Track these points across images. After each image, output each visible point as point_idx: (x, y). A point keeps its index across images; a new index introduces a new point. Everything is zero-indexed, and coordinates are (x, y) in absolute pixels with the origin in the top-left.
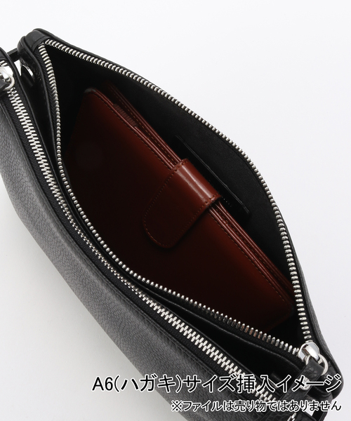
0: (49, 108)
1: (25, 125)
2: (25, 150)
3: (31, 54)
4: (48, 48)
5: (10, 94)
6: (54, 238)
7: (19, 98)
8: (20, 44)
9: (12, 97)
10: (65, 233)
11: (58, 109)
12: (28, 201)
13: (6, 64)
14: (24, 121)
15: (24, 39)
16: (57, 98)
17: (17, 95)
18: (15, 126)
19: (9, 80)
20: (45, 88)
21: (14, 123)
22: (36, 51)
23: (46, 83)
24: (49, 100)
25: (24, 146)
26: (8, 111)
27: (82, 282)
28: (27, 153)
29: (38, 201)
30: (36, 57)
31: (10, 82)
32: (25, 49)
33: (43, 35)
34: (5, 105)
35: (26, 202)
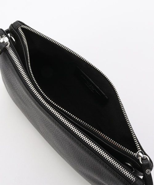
0: (25, 54)
1: (16, 61)
2: (17, 72)
3: (15, 31)
4: (22, 29)
5: (8, 49)
6: (33, 107)
7: (12, 50)
8: (10, 27)
9: (9, 50)
10: (38, 105)
11: (28, 54)
12: (20, 93)
13: (5, 36)
14: (15, 60)
15: (12, 25)
16: (28, 49)
17: (11, 49)
18: (12, 62)
19: (7, 43)
20: (23, 45)
21: (11, 61)
22: (17, 30)
23: (23, 43)
24: (25, 50)
25: (16, 70)
26: (8, 56)
27: (46, 125)
28: (18, 73)
29: (25, 93)
30: (17, 33)
31: (8, 44)
32: (12, 29)
33: (20, 23)
34: (6, 53)
35: (19, 93)
